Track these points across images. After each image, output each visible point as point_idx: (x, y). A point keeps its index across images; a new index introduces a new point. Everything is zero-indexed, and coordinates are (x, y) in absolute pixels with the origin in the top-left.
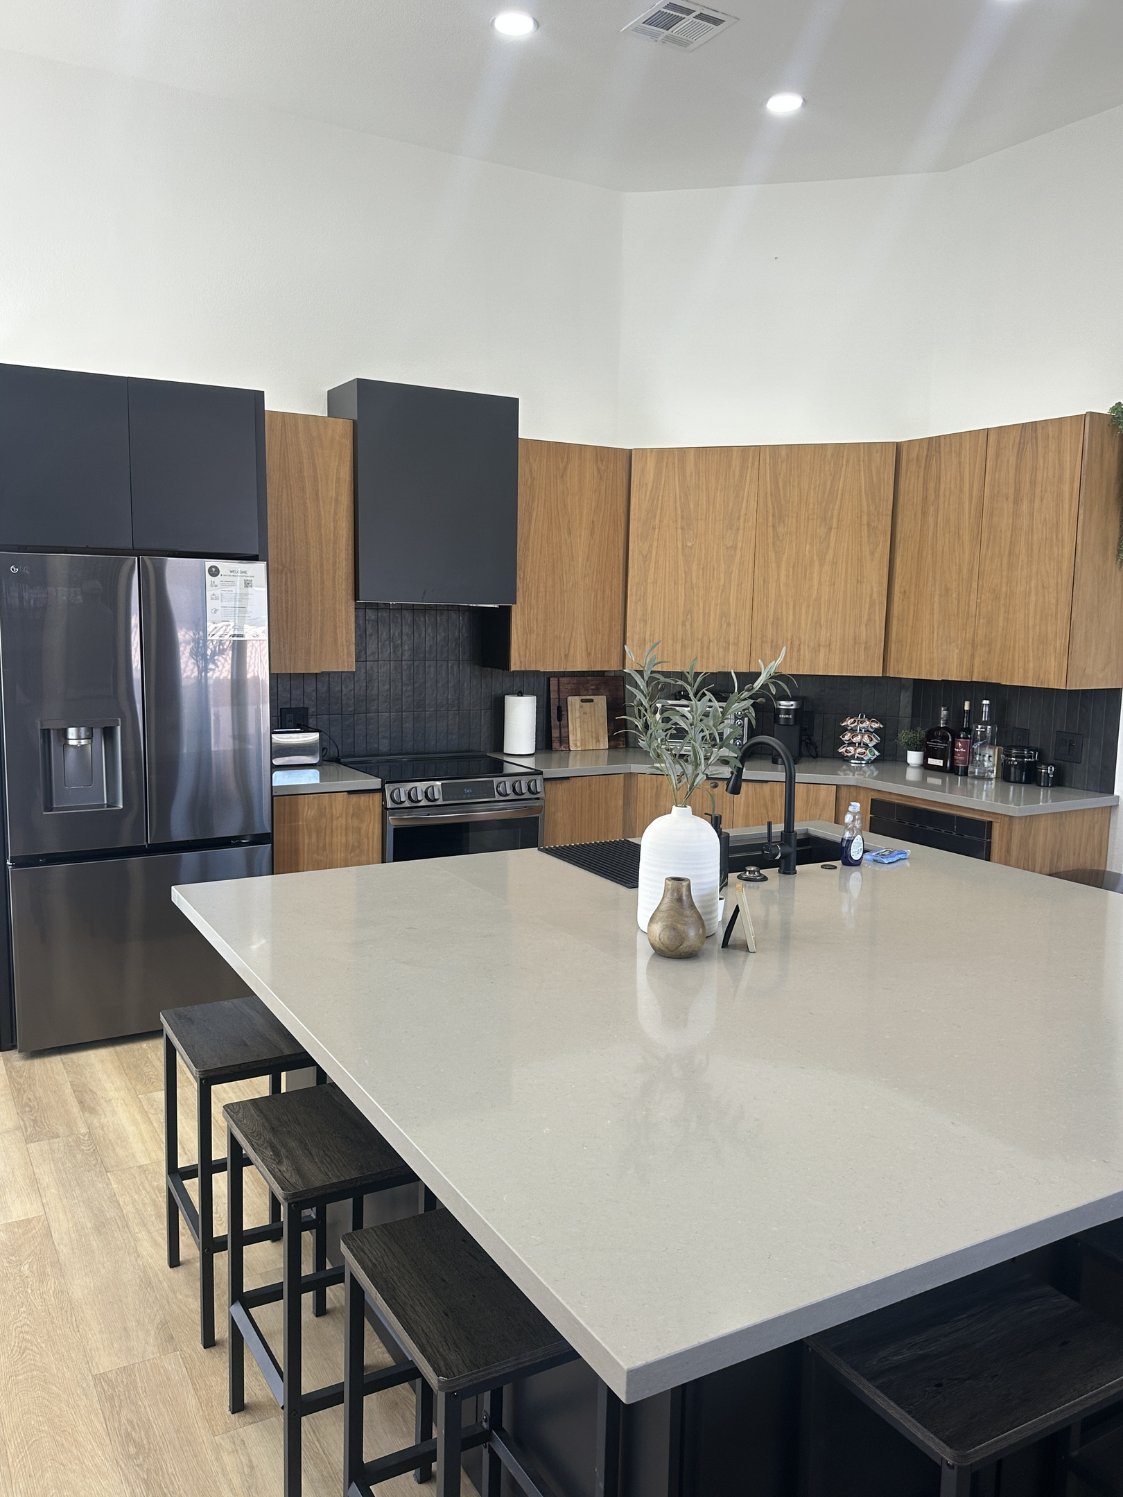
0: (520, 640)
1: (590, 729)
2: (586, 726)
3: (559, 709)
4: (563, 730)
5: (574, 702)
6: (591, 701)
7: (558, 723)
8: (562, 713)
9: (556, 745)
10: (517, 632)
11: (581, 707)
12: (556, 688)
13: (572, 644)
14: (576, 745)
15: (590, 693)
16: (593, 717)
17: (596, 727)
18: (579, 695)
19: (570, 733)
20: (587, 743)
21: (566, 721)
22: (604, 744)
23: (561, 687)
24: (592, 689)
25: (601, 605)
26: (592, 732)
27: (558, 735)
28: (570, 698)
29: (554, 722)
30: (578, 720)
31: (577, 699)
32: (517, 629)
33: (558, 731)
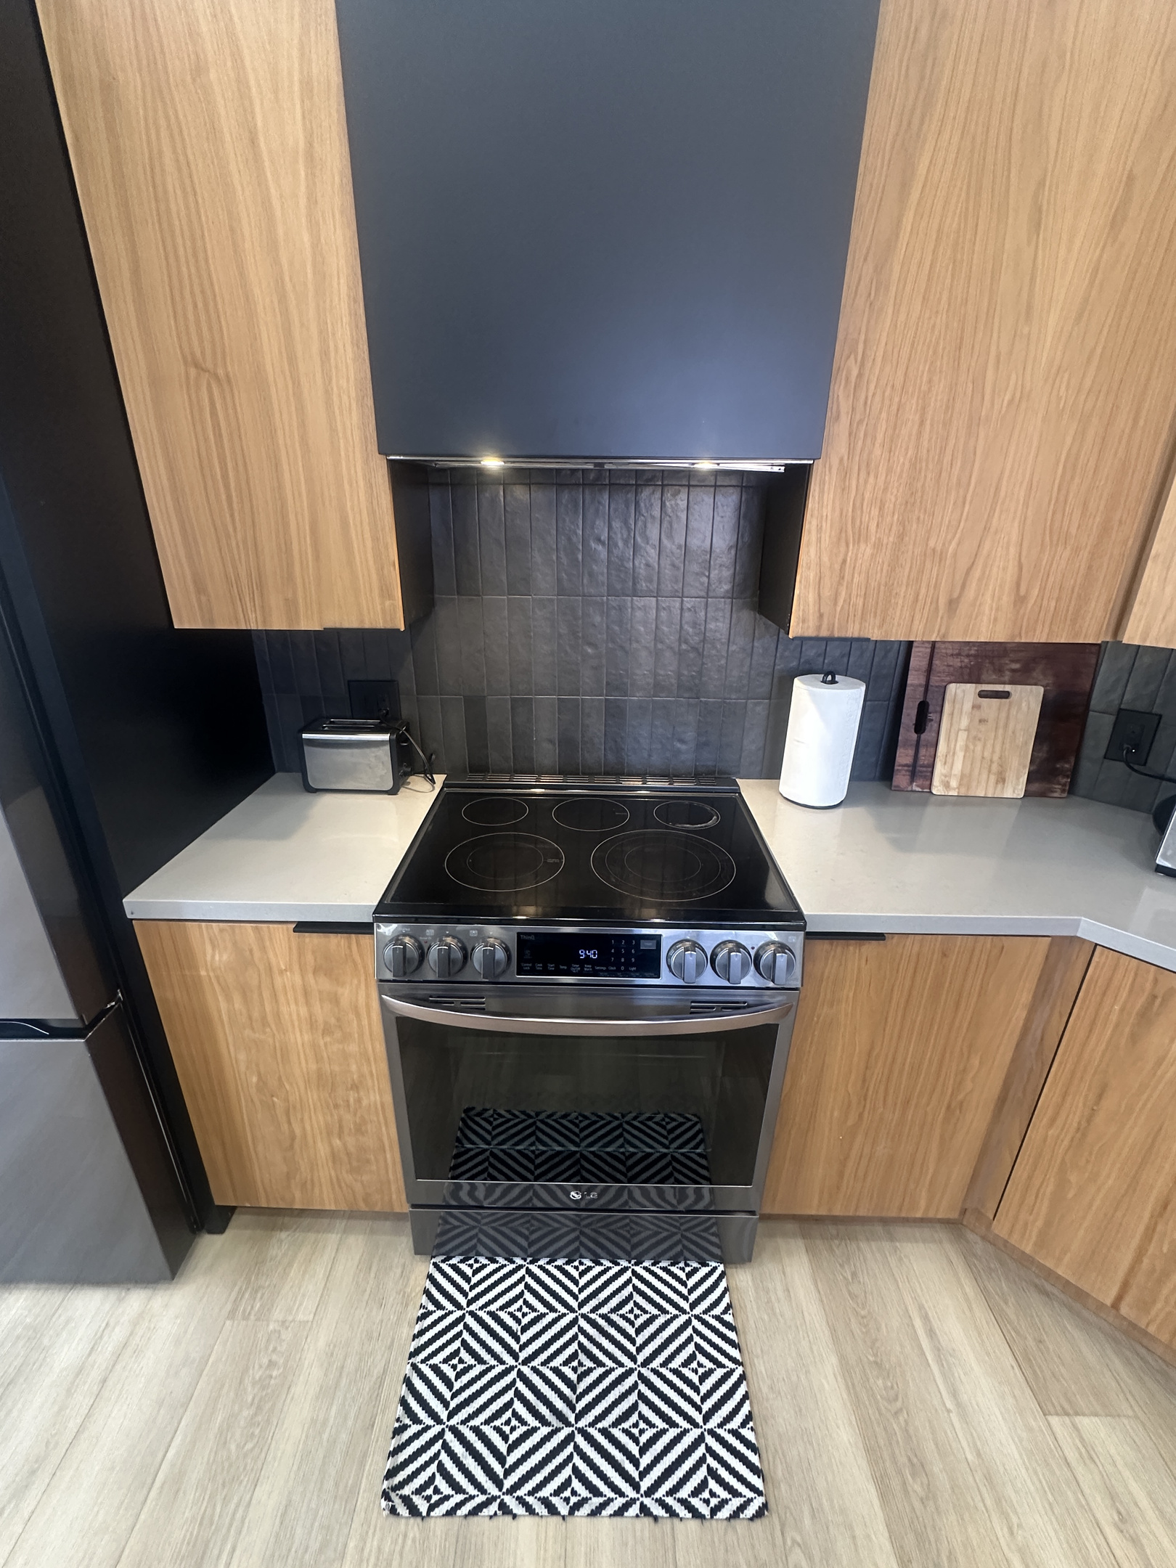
0: (825, 559)
1: (987, 754)
2: (979, 748)
3: (923, 708)
4: (922, 751)
5: (961, 696)
6: (1006, 695)
7: (915, 736)
8: (926, 717)
9: (901, 779)
10: (819, 540)
11: (976, 707)
12: (925, 663)
13: (977, 573)
14: (947, 785)
15: (1007, 678)
16: (1001, 731)
17: (1002, 750)
18: (978, 681)
19: (938, 760)
20: (974, 784)
21: (934, 735)
22: (1016, 787)
23: (936, 662)
24: (1013, 671)
25: (1092, 464)
26: (991, 761)
27: (909, 760)
28: (952, 688)
29: (907, 732)
30: (963, 735)
31: (970, 690)
32: (819, 529)
33: (911, 752)
